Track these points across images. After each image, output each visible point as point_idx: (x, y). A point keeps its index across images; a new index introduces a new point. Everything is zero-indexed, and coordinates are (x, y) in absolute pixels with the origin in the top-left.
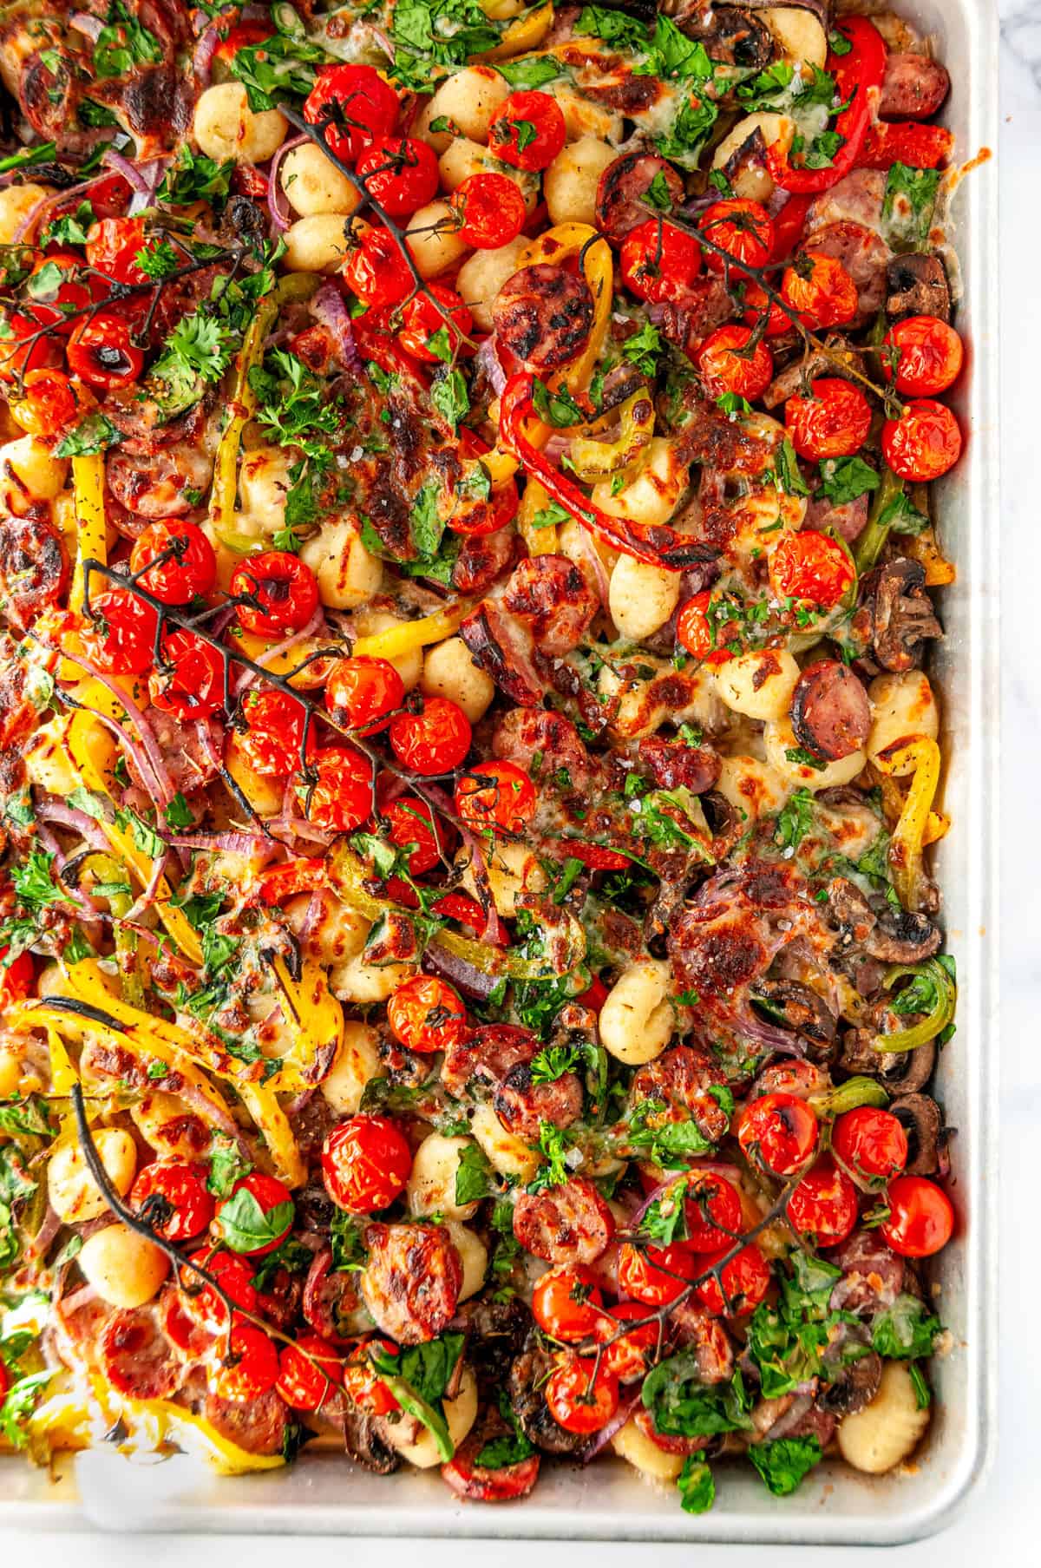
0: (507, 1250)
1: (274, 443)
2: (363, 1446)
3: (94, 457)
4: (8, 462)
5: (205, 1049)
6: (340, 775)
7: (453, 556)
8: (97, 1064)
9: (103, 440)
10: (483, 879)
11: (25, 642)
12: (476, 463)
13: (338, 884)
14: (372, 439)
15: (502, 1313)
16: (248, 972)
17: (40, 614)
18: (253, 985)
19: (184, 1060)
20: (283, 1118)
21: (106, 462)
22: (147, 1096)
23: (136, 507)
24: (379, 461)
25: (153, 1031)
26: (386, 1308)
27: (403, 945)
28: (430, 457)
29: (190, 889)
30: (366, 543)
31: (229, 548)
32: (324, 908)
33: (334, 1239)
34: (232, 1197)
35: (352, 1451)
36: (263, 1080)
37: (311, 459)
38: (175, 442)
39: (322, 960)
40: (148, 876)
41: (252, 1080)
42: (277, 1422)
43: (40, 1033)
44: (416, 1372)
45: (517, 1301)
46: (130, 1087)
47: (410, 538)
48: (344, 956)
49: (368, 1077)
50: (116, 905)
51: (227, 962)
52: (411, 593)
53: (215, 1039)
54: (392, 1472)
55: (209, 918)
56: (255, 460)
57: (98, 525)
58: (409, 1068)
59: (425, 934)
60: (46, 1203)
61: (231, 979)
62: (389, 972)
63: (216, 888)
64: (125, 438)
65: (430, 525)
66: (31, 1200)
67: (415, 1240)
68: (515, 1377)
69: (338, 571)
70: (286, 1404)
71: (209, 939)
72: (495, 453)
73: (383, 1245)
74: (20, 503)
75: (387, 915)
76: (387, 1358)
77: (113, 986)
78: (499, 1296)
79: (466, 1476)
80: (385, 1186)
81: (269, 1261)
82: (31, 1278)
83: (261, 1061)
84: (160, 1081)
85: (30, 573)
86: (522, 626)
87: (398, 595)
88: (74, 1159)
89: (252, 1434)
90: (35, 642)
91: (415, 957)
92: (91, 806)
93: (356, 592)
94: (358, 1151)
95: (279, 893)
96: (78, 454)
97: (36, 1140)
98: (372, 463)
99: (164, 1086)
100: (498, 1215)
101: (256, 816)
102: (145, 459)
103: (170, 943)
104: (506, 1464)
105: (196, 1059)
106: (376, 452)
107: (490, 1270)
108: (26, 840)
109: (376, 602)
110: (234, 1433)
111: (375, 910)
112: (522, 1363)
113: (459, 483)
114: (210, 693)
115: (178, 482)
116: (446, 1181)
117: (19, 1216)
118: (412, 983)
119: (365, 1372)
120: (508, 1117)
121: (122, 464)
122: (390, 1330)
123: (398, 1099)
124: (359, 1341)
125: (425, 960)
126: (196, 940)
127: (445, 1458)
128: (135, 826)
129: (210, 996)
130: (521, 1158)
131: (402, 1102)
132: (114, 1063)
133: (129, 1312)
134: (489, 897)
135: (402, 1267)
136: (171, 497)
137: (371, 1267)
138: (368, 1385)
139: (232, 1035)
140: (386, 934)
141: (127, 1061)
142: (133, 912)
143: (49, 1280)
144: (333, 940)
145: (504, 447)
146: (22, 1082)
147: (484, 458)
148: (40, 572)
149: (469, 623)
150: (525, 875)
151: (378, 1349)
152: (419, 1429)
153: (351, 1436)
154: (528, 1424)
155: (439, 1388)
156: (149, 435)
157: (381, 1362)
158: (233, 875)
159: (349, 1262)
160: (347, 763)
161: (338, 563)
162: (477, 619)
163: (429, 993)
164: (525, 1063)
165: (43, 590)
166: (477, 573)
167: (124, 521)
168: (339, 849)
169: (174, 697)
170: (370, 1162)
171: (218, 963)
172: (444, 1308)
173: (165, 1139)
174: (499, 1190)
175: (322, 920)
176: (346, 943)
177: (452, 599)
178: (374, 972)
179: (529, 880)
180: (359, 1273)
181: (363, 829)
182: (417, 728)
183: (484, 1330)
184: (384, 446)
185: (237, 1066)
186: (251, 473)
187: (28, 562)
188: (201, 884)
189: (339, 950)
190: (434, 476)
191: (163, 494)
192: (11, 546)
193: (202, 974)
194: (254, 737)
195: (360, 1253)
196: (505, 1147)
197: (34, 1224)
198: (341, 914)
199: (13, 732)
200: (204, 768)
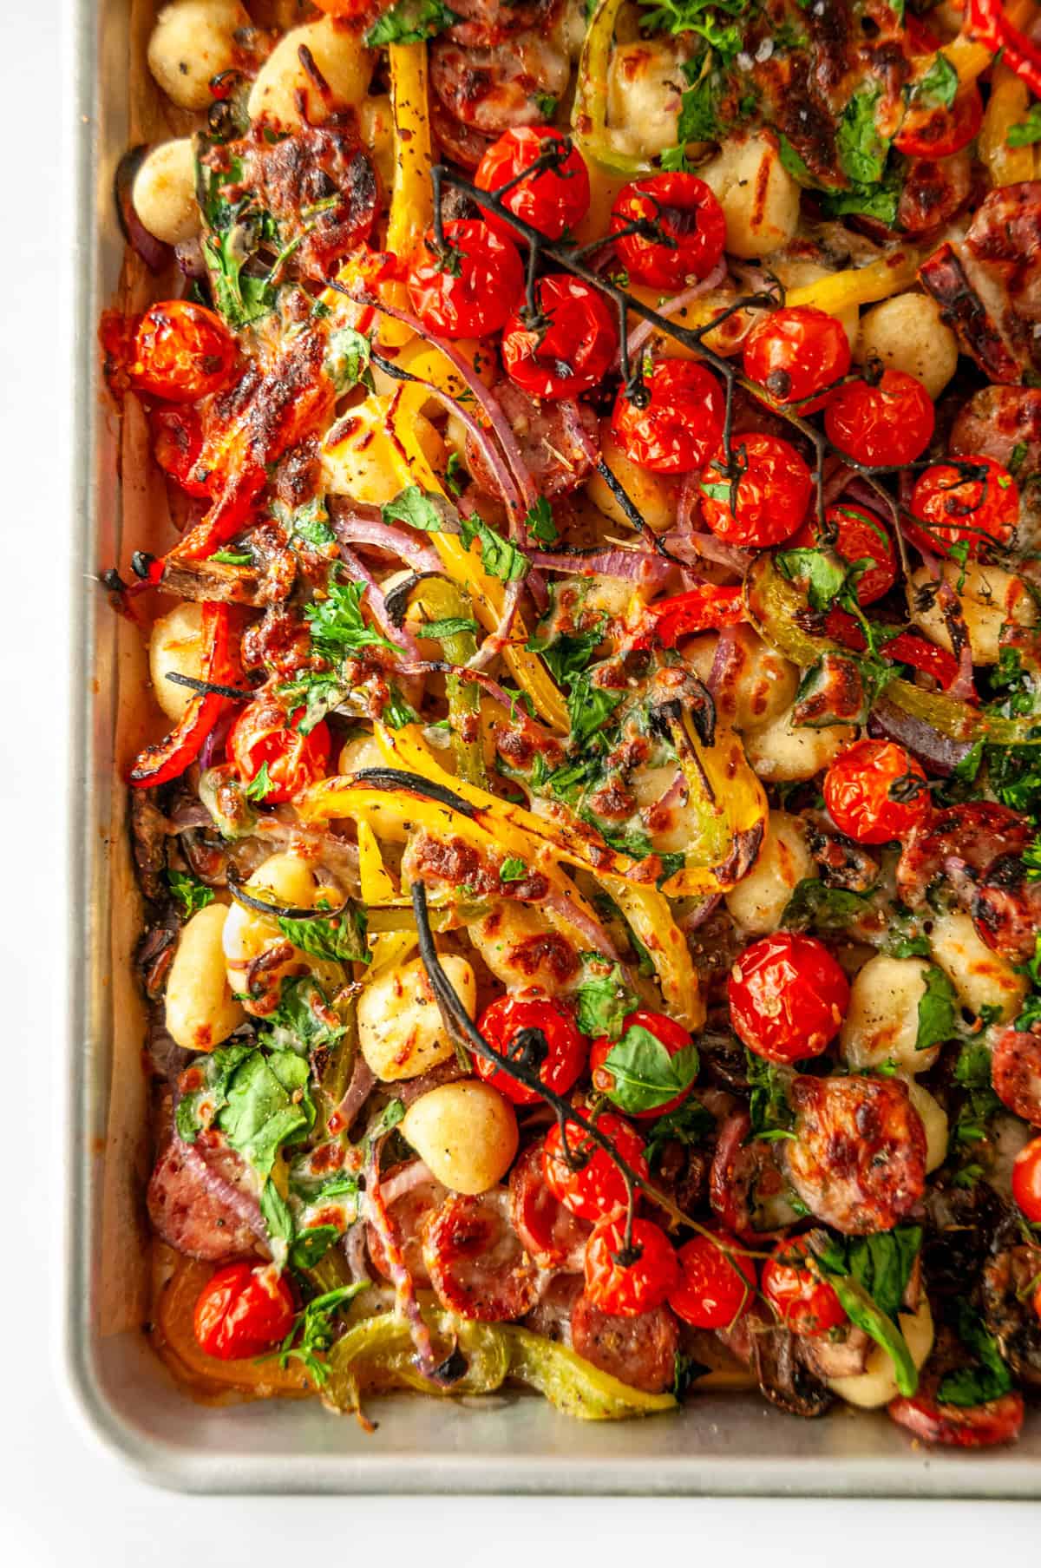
0: (973, 1112)
1: (659, 33)
2: (785, 1380)
3: (415, 48)
4: (304, 51)
5: (578, 842)
6: (772, 466)
7: (895, 188)
8: (426, 866)
9: (429, 22)
10: (953, 611)
11: (324, 296)
12: (933, 58)
13: (760, 616)
14: (788, 30)
15: (967, 1198)
16: (631, 739)
17: (346, 260)
18: (639, 757)
19: (548, 856)
20: (681, 935)
21: (431, 56)
22: (497, 906)
23: (471, 115)
24: (793, 60)
25: (508, 817)
26: (826, 1188)
27: (845, 698)
28: (862, 56)
29: (553, 629)
30: (787, 167)
31: (606, 169)
32: (739, 652)
33: (755, 1096)
34: (622, 1038)
35: (769, 1388)
36: (661, 880)
37: (714, 49)
38: (525, 28)
39: (735, 722)
40: (498, 609)
41: (646, 881)
42: (665, 1350)
43: (342, 828)
44: (865, 1275)
45: (983, 1185)
46: (474, 895)
47: (839, 163)
48: (764, 715)
49: (799, 877)
50: (452, 649)
51: (601, 727)
52: (839, 237)
53: (588, 829)
54: (825, 1413)
55: (582, 667)
56: (633, 54)
57: (422, 140)
58: (851, 864)
59: (873, 684)
60: (357, 1053)
61: (606, 752)
62: (827, 735)
63: (588, 626)
64: (460, 19)
65: (864, 147)
66: (336, 1050)
67: (866, 1096)
68: (990, 1283)
69: (753, 202)
70: (680, 1323)
71: (581, 695)
72: (960, 43)
73: (819, 1103)
74: (318, 107)
75: (826, 657)
76: (834, 1252)
77: (446, 759)
78: (963, 1176)
79: (932, 1415)
80: (825, 1023)
81: (660, 1129)
82: (334, 1158)
83: (655, 855)
84: (516, 884)
85: (334, 202)
86: (993, 278)
87: (821, 241)
88: (400, 991)
89: (632, 1366)
90: (340, 296)
91: (860, 717)
92: (423, 514)
93: (774, 230)
94: (790, 975)
95: (679, 631)
96: (397, 40)
97: (339, 969)
98: (784, 64)
99: (523, 891)
100: (965, 1065)
101: (648, 528)
102: (483, 52)
103: (524, 702)
104: (980, 1402)
105: (565, 855)
106: (791, 49)
107: (954, 1139)
108: (322, 565)
109: (795, 249)
110: (609, 1363)
111: (806, 652)
112: (999, 1263)
113: (909, 88)
114: (590, 359)
115: (527, 82)
116: (901, 1016)
117: (321, 1072)
118: (856, 750)
119: (803, 1273)
120: (989, 927)
121: (452, 60)
122: (828, 1217)
123: (829, 911)
124: (779, 1237)
125: (872, 722)
126: (560, 697)
127: (906, 1390)
128: (487, 538)
129: (579, 773)
130: (1006, 984)
131: (832, 917)
132: (453, 861)
133: (470, 1200)
134: (961, 634)
135: (850, 1128)
136: (518, 104)
137: (804, 1133)
138: (808, 1290)
139: (609, 823)
140: (826, 681)
141: (470, 859)
142: (477, 659)
143: (359, 1159)
144: (753, 692)
145: (976, 32)
146: (320, 892)
147: (944, 50)
148: (346, 201)
149: (934, 267)
150: (1010, 603)
151: (822, 1240)
152: (869, 1349)
153: (768, 1364)
154: (1008, 1345)
155: (893, 1296)
156: (491, 17)
157: (828, 1258)
158: (614, 607)
159: (771, 1129)
160: (779, 450)
161: (752, 190)
162: (946, 260)
163: (887, 759)
164: (1015, 856)
165: (353, 225)
166: (930, 208)
167: (457, 138)
168: (762, 570)
169: (541, 362)
170: (809, 988)
171: (588, 730)
172: (910, 1184)
173: (520, 963)
174: (970, 1030)
175: (738, 666)
176: (770, 696)
177: (893, 246)
178: (808, 735)
179: (1015, 611)
180: (782, 1142)
181: (798, 540)
182: (873, 404)
183: (941, 1221)
184: (802, 39)
185: (624, 863)
186: (630, 72)
187: (330, 188)
188: (567, 621)
189: (760, 705)
190: (872, 80)
191: (509, 98)
192: (308, 165)
193: (567, 743)
194: (653, 413)
195: (788, 1116)
196: (983, 969)
197: (339, 1084)
198: (761, 659)
199: (306, 421)
200: (575, 463)
